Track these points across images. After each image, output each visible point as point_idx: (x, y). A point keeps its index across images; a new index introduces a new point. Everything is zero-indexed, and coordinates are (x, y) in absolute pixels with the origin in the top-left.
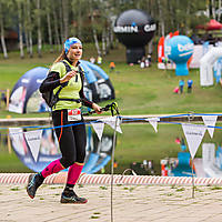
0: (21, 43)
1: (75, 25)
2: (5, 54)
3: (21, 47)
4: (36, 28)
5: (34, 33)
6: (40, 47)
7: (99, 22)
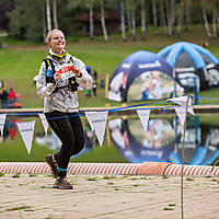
0: (123, 25)
1: (182, 4)
2: (106, 37)
3: (123, 28)
4: (139, 8)
5: (138, 14)
6: (144, 28)
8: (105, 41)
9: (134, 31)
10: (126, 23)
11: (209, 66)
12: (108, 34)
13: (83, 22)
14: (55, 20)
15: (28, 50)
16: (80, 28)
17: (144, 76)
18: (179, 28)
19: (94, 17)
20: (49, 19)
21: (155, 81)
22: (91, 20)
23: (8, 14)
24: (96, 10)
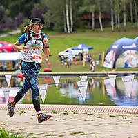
0: (112, 22)
2: (102, 29)
3: (112, 25)
4: (122, 12)
5: (121, 15)
6: (125, 24)
8: (101, 32)
9: (119, 26)
10: (114, 21)
12: (103, 27)
13: (88, 20)
14: (71, 18)
15: (55, 36)
16: (86, 24)
17: (125, 53)
19: (95, 17)
20: (68, 18)
21: (132, 56)
22: (93, 19)
23: (43, 15)
24: (96, 13)
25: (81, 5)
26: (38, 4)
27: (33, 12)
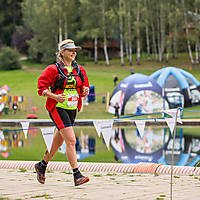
0: (122, 51)
1: (171, 36)
2: (107, 61)
3: (122, 56)
4: (136, 38)
5: (134, 43)
6: (139, 55)
7: (193, 34)
8: (106, 65)
9: (130, 57)
10: (124, 51)
11: (192, 87)
12: (110, 59)
13: (88, 49)
16: (87, 55)
17: (138, 94)
18: (168, 55)
19: (98, 45)
21: (147, 99)
22: (96, 48)
23: (28, 42)
24: (100, 39)
25: (80, 29)
26: (21, 27)
27: (14, 37)
